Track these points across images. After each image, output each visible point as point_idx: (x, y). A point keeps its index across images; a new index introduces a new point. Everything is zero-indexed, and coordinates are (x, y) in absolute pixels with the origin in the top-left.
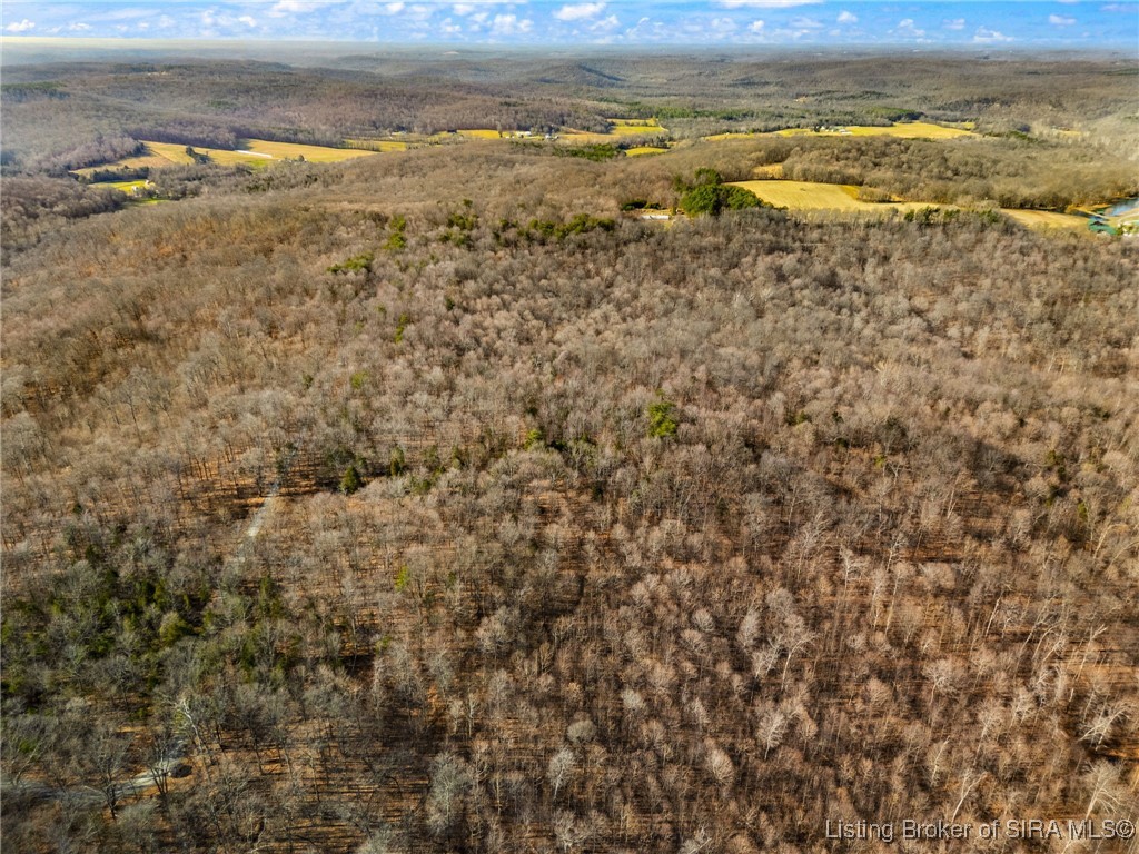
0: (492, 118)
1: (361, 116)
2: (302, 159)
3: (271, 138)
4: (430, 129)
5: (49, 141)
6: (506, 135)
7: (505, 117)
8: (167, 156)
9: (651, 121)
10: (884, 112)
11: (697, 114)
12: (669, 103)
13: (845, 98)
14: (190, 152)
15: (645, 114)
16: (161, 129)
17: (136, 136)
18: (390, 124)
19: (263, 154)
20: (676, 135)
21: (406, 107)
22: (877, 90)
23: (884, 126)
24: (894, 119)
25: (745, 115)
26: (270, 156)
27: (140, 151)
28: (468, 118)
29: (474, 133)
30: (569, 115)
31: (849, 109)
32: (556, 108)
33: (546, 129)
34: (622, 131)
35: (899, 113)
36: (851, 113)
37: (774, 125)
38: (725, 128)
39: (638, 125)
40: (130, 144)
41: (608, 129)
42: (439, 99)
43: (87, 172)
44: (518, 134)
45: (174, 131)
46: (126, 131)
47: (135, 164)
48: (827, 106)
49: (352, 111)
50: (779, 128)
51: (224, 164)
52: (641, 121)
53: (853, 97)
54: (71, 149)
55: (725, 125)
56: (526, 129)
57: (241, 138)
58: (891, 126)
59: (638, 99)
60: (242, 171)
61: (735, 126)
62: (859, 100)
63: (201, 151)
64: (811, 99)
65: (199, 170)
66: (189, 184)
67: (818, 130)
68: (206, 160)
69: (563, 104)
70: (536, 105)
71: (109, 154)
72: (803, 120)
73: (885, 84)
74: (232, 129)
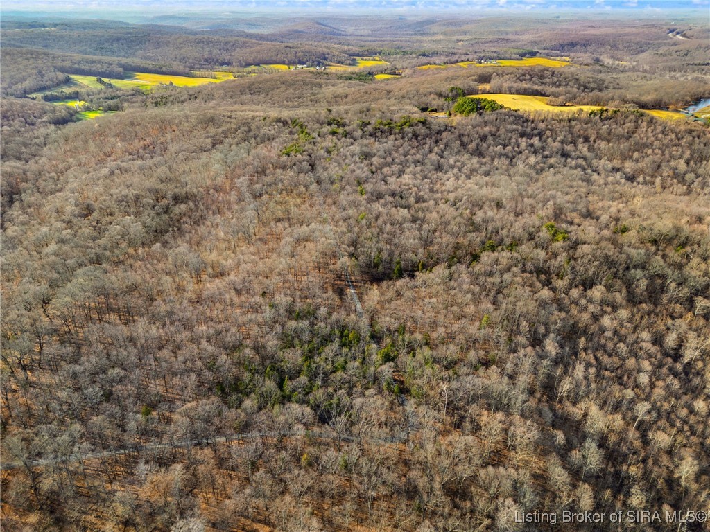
0: (281, 57)
2: (171, 84)
4: (244, 64)
6: (293, 68)
7: (289, 55)
8: (87, 82)
9: (377, 58)
10: (515, 51)
11: (405, 53)
13: (486, 43)
14: (100, 81)
15: (372, 54)
16: (76, 66)
17: (63, 70)
18: (217, 61)
19: (146, 81)
22: (506, 38)
23: (517, 59)
24: (522, 55)
25: (433, 54)
26: (149, 83)
27: (68, 81)
28: (266, 57)
29: (272, 66)
30: (328, 54)
31: (493, 49)
32: (320, 49)
33: (316, 63)
34: (364, 64)
36: (495, 52)
37: (454, 59)
39: (369, 60)
40: (61, 76)
41: (354, 62)
43: (39, 95)
44: (300, 66)
45: (86, 67)
46: (55, 67)
47: (68, 90)
48: (478, 48)
50: (457, 62)
51: (123, 88)
52: (371, 58)
53: (491, 42)
54: (24, 79)
55: (425, 59)
56: (304, 63)
57: (128, 72)
58: (522, 59)
59: (363, 44)
60: (137, 92)
61: (432, 60)
62: (496, 44)
63: (106, 80)
64: (466, 43)
65: (110, 92)
66: (111, 102)
67: (480, 63)
68: (110, 86)
69: (321, 47)
70: (307, 48)
71: (49, 83)
72: (468, 57)
73: (507, 34)
74: (120, 65)
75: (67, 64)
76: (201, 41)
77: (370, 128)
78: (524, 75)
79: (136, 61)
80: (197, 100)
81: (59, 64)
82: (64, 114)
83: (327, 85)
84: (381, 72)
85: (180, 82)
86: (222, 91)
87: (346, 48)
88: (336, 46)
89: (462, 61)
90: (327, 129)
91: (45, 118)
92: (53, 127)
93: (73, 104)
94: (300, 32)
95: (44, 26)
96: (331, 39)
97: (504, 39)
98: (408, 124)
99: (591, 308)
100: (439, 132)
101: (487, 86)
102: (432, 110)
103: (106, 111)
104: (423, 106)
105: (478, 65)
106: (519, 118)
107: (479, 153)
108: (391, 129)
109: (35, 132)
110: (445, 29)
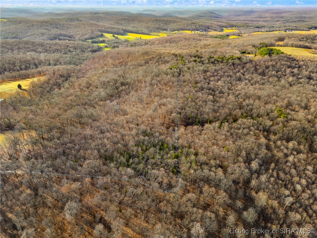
0: (189, 27)
1: (154, 26)
2: (141, 38)
3: (132, 32)
4: (172, 30)
5: (81, 32)
6: (193, 32)
7: (193, 27)
8: (109, 36)
9: (234, 28)
10: (306, 26)
11: (248, 26)
12: (238, 23)
13: (292, 22)
14: (114, 36)
15: (232, 26)
17: (101, 31)
18: (162, 29)
19: (131, 37)
20: (243, 32)
21: (165, 24)
22: (303, 20)
23: (307, 31)
24: (310, 29)
25: (262, 27)
26: (132, 37)
27: (102, 36)
28: (182, 27)
29: (184, 31)
30: (211, 26)
31: (295, 25)
32: (207, 24)
33: (204, 30)
34: (226, 31)
35: (311, 27)
36: (295, 27)
37: (272, 30)
38: (257, 30)
40: (100, 33)
41: (222, 30)
42: (174, 22)
43: (90, 41)
44: (196, 32)
45: (109, 30)
46: (98, 30)
47: (101, 39)
48: (287, 24)
49: (152, 25)
50: (273, 31)
51: (122, 39)
52: (231, 28)
53: (295, 22)
54: (86, 34)
55: (257, 29)
56: (198, 30)
57: (125, 32)
58: (309, 31)
59: (229, 22)
60: (126, 41)
61: (260, 30)
62: (297, 23)
63: (116, 36)
64: (282, 22)
65: (116, 40)
66: (115, 44)
67: (286, 32)
68: (117, 38)
69: (208, 23)
70: (201, 23)
71: (95, 36)
72: (280, 28)
73: (305, 18)
74: (123, 30)
75: (103, 29)
76: (157, 20)
77: (213, 60)
78: (303, 38)
79: (130, 28)
80: (148, 45)
81: (100, 29)
82: (96, 48)
83: (204, 40)
84: (233, 35)
85: (144, 37)
86: (158, 42)
87: (220, 24)
88: (216, 23)
89: (276, 31)
90: (194, 58)
91: (89, 50)
92: (90, 53)
93: (102, 45)
94: (201, 16)
95: (99, 14)
96: (214, 19)
97: (302, 20)
98: (231, 59)
99: (285, 151)
100: (246, 63)
101: (281, 43)
102: (248, 53)
103: (113, 48)
104: (244, 51)
105: (285, 33)
106: (291, 59)
107: (263, 74)
108: (223, 60)
109: (84, 55)
110: (272, 15)
